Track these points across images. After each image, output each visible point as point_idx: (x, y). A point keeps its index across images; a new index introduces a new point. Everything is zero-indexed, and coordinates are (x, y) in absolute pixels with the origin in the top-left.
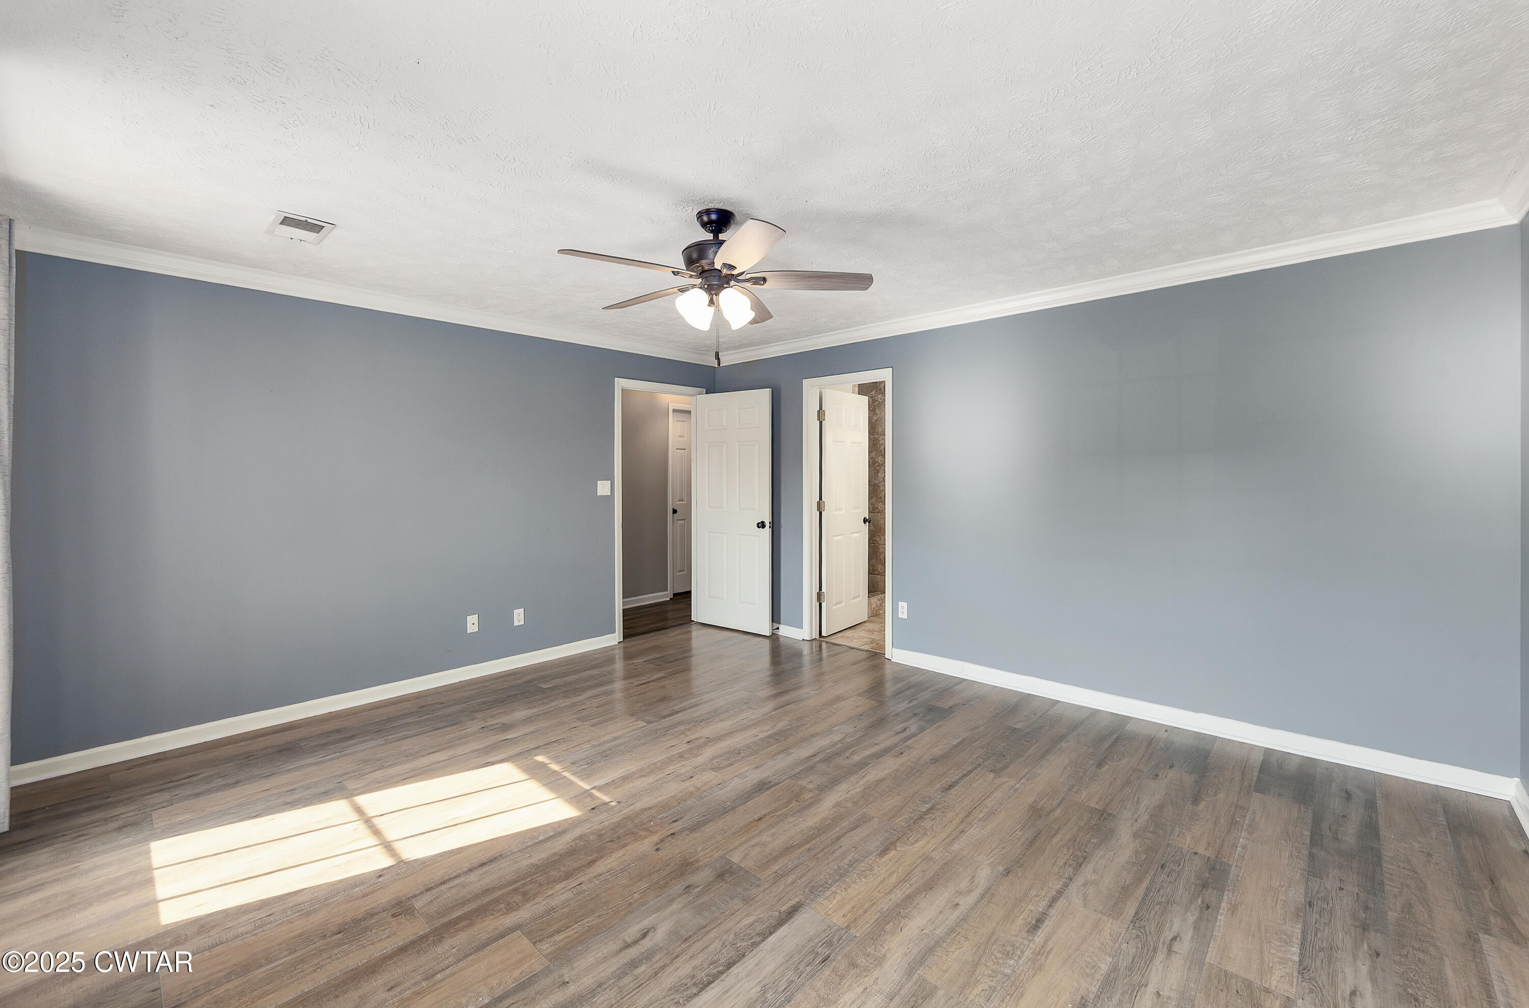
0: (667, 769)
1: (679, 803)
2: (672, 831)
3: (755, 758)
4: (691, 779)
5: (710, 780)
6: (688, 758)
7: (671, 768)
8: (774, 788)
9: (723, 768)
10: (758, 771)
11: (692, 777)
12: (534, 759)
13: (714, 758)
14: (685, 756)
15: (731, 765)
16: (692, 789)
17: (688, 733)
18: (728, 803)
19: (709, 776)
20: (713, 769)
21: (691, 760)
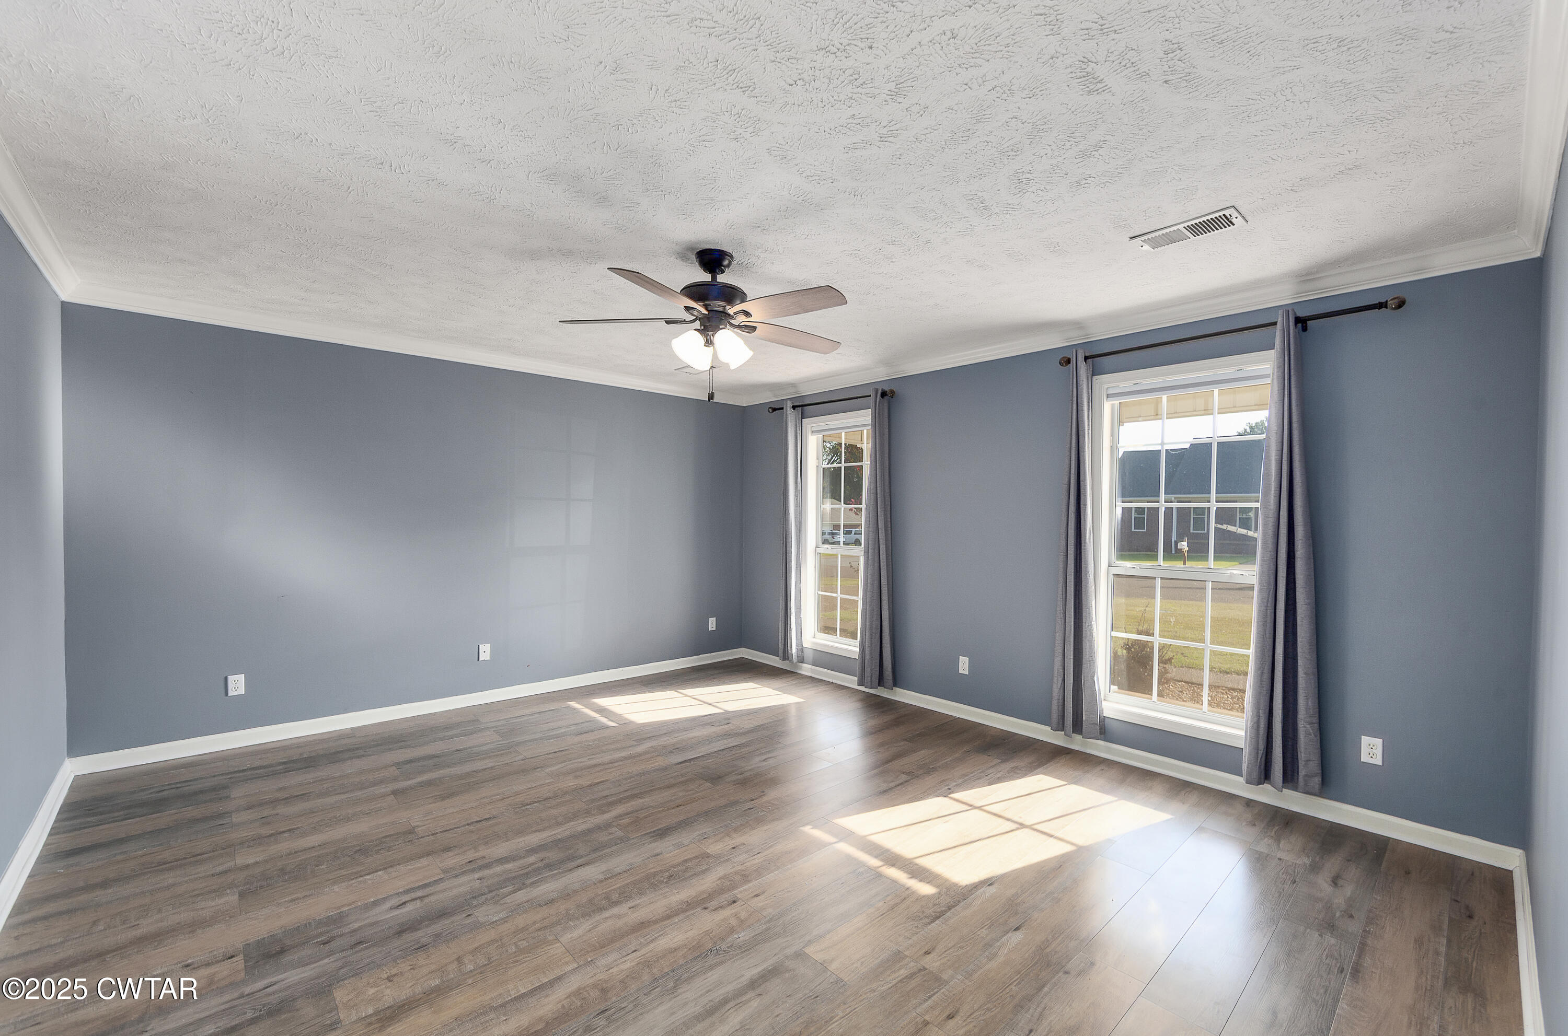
0: (762, 860)
1: (747, 822)
2: (752, 802)
3: (654, 867)
4: (735, 846)
5: (715, 844)
6: (736, 873)
7: (757, 861)
8: (652, 830)
9: (695, 858)
10: (658, 851)
11: (734, 848)
12: (937, 887)
13: (704, 872)
14: (740, 877)
15: (686, 861)
16: (734, 835)
17: (734, 922)
18: (702, 819)
19: (714, 848)
20: (708, 856)
21: (732, 871)
